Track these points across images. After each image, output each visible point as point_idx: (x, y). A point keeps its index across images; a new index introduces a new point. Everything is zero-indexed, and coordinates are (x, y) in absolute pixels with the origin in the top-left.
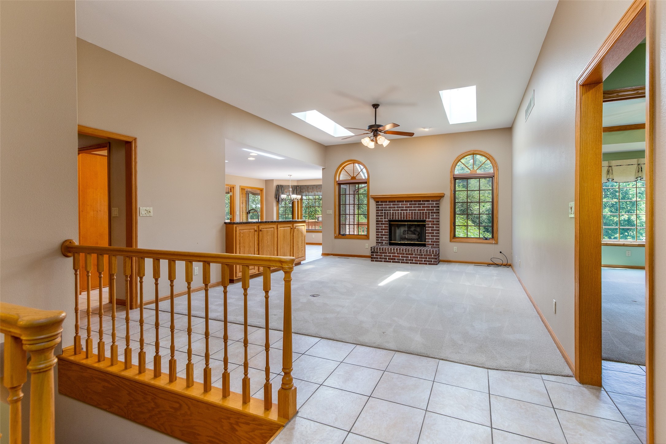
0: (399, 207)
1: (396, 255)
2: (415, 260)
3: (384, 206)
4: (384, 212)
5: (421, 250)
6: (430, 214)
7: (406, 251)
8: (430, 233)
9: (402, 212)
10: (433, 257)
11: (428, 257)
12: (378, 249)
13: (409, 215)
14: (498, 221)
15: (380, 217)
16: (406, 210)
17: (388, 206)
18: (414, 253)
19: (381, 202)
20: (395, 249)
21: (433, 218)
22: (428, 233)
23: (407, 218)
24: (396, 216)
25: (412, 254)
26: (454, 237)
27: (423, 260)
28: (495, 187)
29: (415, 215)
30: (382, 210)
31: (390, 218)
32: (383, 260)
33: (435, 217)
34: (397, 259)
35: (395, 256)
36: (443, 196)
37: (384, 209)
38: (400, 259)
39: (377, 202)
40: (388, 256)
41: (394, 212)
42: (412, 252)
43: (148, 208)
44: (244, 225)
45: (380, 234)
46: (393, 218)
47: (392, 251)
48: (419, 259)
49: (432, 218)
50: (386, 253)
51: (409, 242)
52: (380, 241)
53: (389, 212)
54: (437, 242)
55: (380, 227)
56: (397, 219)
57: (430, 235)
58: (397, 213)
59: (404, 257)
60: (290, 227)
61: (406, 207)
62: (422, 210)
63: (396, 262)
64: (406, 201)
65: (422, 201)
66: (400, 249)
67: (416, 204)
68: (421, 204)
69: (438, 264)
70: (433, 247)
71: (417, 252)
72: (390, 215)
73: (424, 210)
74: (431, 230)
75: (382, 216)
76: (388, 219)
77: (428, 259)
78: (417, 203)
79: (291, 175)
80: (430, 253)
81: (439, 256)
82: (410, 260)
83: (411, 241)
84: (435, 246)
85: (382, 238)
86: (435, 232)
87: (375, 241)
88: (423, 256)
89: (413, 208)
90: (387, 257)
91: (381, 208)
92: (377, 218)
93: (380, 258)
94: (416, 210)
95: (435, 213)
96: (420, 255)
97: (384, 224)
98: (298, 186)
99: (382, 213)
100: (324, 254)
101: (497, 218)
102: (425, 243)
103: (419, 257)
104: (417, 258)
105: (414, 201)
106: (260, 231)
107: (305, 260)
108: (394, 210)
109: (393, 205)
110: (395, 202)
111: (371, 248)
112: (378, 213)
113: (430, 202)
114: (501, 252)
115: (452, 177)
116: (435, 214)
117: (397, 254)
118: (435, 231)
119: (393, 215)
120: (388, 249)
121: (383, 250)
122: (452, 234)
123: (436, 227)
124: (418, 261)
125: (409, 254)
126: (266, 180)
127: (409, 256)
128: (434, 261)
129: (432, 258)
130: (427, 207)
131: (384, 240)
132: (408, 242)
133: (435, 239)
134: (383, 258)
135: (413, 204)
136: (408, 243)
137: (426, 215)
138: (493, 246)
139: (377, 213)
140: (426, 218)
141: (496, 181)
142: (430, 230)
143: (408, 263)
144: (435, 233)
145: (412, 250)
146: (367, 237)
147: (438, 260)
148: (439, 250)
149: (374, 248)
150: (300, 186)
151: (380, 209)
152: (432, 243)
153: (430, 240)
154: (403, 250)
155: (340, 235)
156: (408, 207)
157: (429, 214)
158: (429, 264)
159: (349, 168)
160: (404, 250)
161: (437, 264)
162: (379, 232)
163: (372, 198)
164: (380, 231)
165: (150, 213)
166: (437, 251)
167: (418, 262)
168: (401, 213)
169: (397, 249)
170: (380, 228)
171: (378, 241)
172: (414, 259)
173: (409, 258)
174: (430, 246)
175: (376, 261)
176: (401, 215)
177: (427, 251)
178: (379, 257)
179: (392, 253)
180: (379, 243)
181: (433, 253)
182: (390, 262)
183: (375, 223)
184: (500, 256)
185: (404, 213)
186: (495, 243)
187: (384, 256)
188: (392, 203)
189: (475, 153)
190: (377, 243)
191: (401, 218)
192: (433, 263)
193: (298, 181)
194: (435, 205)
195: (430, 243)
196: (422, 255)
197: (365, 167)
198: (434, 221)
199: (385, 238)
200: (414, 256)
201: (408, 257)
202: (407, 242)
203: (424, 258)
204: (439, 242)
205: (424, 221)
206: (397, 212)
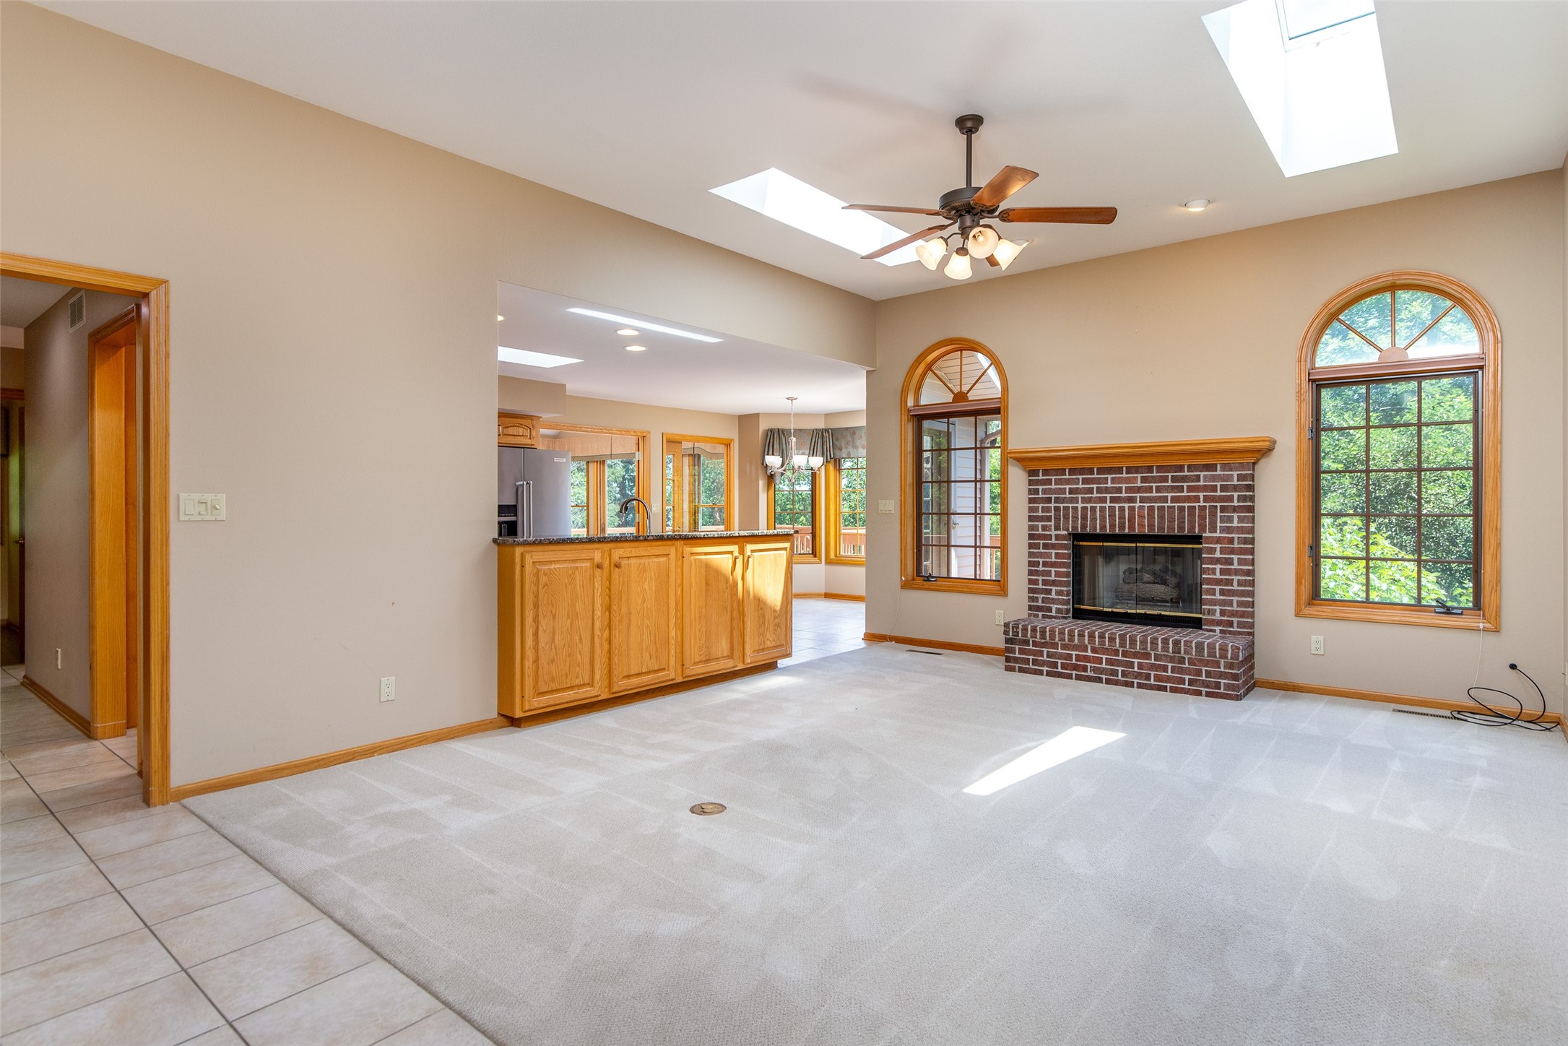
0: (1107, 490)
1: (1089, 653)
2: (1157, 678)
3: (1053, 487)
4: (1053, 505)
5: (1177, 643)
6: (1219, 514)
7: (1123, 644)
8: (1218, 582)
9: (1117, 505)
10: (1222, 669)
11: (1204, 669)
12: (1027, 630)
13: (1142, 517)
14: (1499, 545)
15: (1040, 524)
16: (1131, 500)
17: (1067, 487)
18: (1153, 653)
19: (1046, 472)
20: (1086, 634)
21: (1229, 530)
22: (1210, 581)
23: (1132, 527)
24: (1094, 519)
25: (1147, 656)
26: (1313, 599)
27: (1187, 677)
28: (1487, 409)
29: (1161, 517)
30: (1049, 500)
31: (1075, 528)
32: (1045, 669)
33: (1235, 524)
34: (1094, 670)
35: (1087, 659)
36: (1269, 450)
37: (1053, 496)
38: (1102, 671)
39: (1032, 473)
40: (1061, 656)
41: (1089, 505)
42: (1146, 649)
43: (208, 497)
44: (552, 547)
45: (1040, 578)
46: (1084, 526)
47: (1076, 641)
48: (1169, 674)
49: (1223, 530)
50: (1055, 646)
51: (1143, 611)
52: (1040, 603)
53: (1070, 505)
54: (1243, 615)
55: (1041, 555)
56: (1098, 531)
57: (1218, 588)
58: (1098, 510)
59: (1118, 663)
60: (731, 553)
61: (1129, 490)
62: (1187, 499)
63: (1089, 679)
64: (1129, 470)
65: (1189, 467)
66: (1102, 636)
67: (1165, 479)
68: (1184, 479)
69: (1246, 694)
70: (1230, 632)
71: (1163, 647)
72: (1075, 517)
73: (1197, 499)
74: (1222, 572)
75: (1049, 519)
76: (1068, 530)
77: (1204, 678)
78: (1170, 475)
79: (795, 397)
80: (1212, 654)
81: (1252, 667)
82: (1138, 675)
83: (1152, 607)
84: (1236, 629)
85: (1049, 592)
86: (1236, 578)
87: (1026, 603)
88: (1187, 665)
89: (1154, 494)
90: (1060, 661)
91: (1044, 491)
92: (1031, 528)
93: (1035, 662)
94: (1165, 499)
95: (1235, 509)
96: (1176, 660)
97: (1053, 546)
98: (827, 430)
99: (1048, 510)
100: (873, 638)
101: (1498, 530)
102: (1201, 616)
103: (1170, 665)
104: (1165, 669)
105: (1160, 469)
106: (618, 566)
107: (789, 655)
108: (1090, 500)
109: (1084, 481)
110: (1091, 471)
111: (1006, 625)
112: (1036, 509)
113: (1219, 472)
114: (1513, 667)
115: (1305, 377)
116: (1236, 515)
117: (1094, 650)
118: (1236, 575)
119: (1084, 518)
120: (1061, 632)
121: (1043, 636)
122: (1303, 587)
123: (1241, 562)
124: (1169, 679)
125: (1136, 655)
126: (740, 416)
127: (1136, 661)
128: (1228, 687)
129: (1222, 675)
130: (1205, 488)
131: (1054, 601)
132: (1138, 611)
133: (1235, 605)
134: (1043, 663)
135: (1154, 480)
136: (1137, 614)
137: (1202, 518)
138: (1479, 639)
139: (1031, 509)
140: (1202, 528)
141: (1491, 386)
142: (1218, 572)
143: (1131, 685)
144: (1235, 583)
145: (1144, 642)
146: (999, 586)
147: (1245, 682)
148: (1251, 645)
149: (1016, 626)
150: (832, 429)
151: (1041, 496)
152: (1225, 618)
153: (1218, 608)
154: (1112, 639)
155: (919, 578)
156: (1139, 490)
157: (1213, 514)
158: (1209, 695)
159: (950, 365)
160: (1117, 641)
161: (1238, 698)
162: (1037, 573)
163: (1014, 459)
164: (1041, 568)
165: (215, 512)
166: (1239, 649)
167: (1169, 685)
168: (1112, 509)
169: (1091, 636)
170: (1041, 560)
171: (1033, 601)
172: (1153, 673)
173: (1136, 669)
174: (1218, 629)
175: (1021, 670)
176: (1112, 516)
177: (1200, 647)
178: (1031, 657)
179: (1075, 648)
180: (1039, 609)
181: (1223, 656)
182: (1069, 677)
183: (1026, 541)
184: (1511, 682)
185: (1122, 509)
186: (1485, 630)
187: (1048, 656)
188: (1081, 477)
189: (1398, 282)
190: (1030, 608)
191: (1112, 526)
192: (1222, 691)
193: (828, 416)
194: (1235, 482)
195: (1218, 616)
196: (1182, 660)
197: (995, 362)
198: (1231, 541)
199: (1060, 595)
200: (1153, 661)
201: (1131, 665)
202: (1134, 611)
203: (1188, 672)
204: (1252, 615)
205: (1197, 539)
206: (1098, 505)
